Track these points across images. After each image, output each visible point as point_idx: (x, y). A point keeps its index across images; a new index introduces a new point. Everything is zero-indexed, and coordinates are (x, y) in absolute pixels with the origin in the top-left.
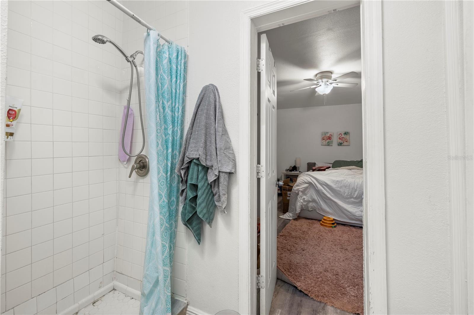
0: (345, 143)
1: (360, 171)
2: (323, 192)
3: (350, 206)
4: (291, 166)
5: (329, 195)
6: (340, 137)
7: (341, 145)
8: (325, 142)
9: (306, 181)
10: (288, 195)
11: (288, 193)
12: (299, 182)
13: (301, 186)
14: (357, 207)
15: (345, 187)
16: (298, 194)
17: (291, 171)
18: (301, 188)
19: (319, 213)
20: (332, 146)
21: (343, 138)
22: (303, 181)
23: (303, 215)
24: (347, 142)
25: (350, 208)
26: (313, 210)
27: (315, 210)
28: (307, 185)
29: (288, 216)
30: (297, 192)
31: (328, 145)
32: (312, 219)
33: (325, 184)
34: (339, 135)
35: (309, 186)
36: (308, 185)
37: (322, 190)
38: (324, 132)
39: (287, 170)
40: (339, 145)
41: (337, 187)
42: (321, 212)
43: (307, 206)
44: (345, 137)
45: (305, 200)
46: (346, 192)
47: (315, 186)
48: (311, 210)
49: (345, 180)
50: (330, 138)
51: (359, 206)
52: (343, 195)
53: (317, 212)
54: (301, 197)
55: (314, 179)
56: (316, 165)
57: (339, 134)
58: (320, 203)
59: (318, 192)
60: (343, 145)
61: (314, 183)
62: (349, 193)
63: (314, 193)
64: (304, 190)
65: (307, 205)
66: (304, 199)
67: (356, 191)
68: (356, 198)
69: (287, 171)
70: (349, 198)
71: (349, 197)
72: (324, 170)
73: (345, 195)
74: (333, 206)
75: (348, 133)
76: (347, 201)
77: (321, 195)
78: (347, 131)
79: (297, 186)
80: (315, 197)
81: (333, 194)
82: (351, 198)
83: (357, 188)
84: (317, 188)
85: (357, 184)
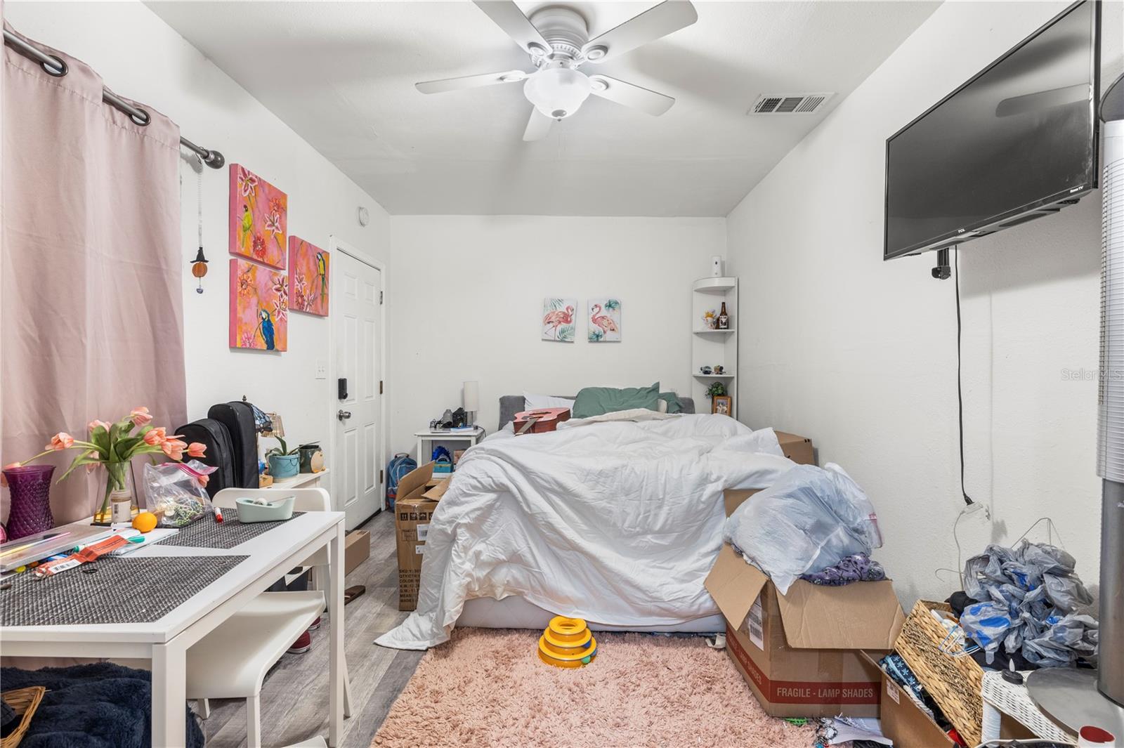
0: (609, 336)
1: (661, 426)
2: (550, 520)
3: (641, 563)
4: (448, 411)
5: (570, 534)
6: (594, 316)
7: (598, 341)
8: (553, 332)
9: (487, 481)
10: (420, 539)
11: (421, 527)
12: (459, 488)
13: (466, 502)
14: (662, 565)
15: (627, 495)
16: (453, 539)
17: (448, 426)
18: (467, 514)
19: (534, 604)
20: (572, 342)
21: (603, 318)
22: (474, 482)
23: (475, 620)
24: (613, 330)
25: (643, 570)
26: (512, 594)
27: (520, 594)
28: (489, 497)
29: (414, 635)
30: (449, 530)
31: (562, 341)
32: (509, 630)
33: (556, 488)
34: (593, 309)
35: (496, 500)
36: (492, 496)
37: (544, 513)
38: (552, 300)
39: (435, 425)
40: (591, 340)
41: (599, 496)
42: (541, 601)
43: (487, 582)
44: (608, 315)
45: (482, 558)
46: (628, 514)
47: (520, 499)
48: (506, 595)
49: (626, 466)
50: (566, 318)
51: (670, 560)
52: (619, 524)
53: (525, 600)
54: (466, 549)
55: (517, 468)
56: (526, 406)
57: (592, 306)
58: (539, 568)
59: (531, 520)
60: (602, 339)
61: (517, 487)
62: (639, 515)
63: (516, 527)
64: (477, 519)
65: (490, 580)
66: (478, 554)
67: (660, 507)
68: (662, 532)
69: (435, 427)
70: (638, 534)
71: (638, 529)
72: (551, 426)
73: (626, 524)
74: (585, 574)
75: (616, 303)
76: (633, 545)
77: (542, 535)
78: (613, 297)
79: (452, 503)
80: (522, 544)
81: (585, 528)
82: (645, 533)
83: (664, 494)
84: (529, 506)
85: (663, 479)
